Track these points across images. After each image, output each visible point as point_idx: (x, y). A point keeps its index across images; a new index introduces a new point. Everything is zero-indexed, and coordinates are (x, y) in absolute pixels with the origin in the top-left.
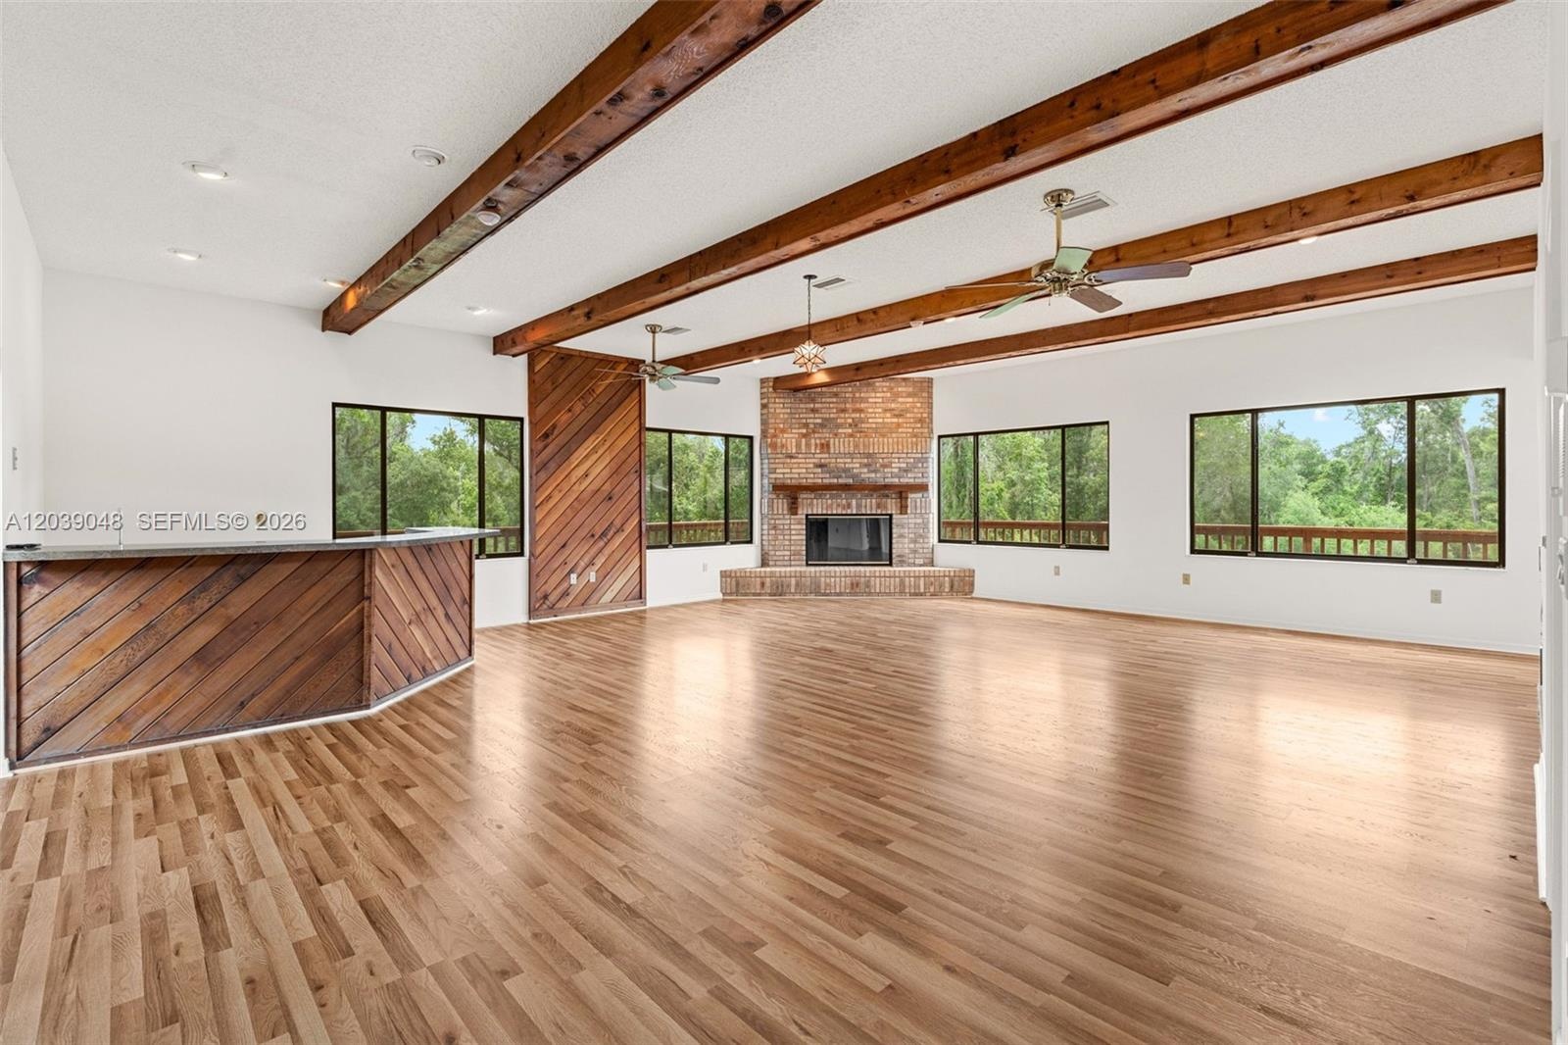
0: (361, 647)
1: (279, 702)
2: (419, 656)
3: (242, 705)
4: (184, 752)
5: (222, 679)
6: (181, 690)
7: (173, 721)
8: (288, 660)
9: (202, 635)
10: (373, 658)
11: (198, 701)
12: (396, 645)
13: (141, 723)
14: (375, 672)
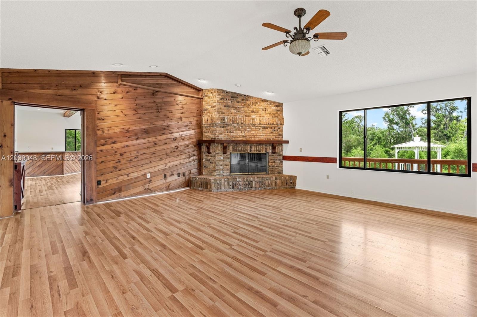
0: (63, 166)
1: (50, 173)
2: (74, 169)
3: (45, 173)
4: (37, 178)
5: (42, 169)
6: (36, 170)
7: (36, 174)
8: (52, 167)
9: (39, 163)
10: (65, 168)
11: (39, 172)
12: (69, 167)
13: (31, 174)
14: (65, 170)
